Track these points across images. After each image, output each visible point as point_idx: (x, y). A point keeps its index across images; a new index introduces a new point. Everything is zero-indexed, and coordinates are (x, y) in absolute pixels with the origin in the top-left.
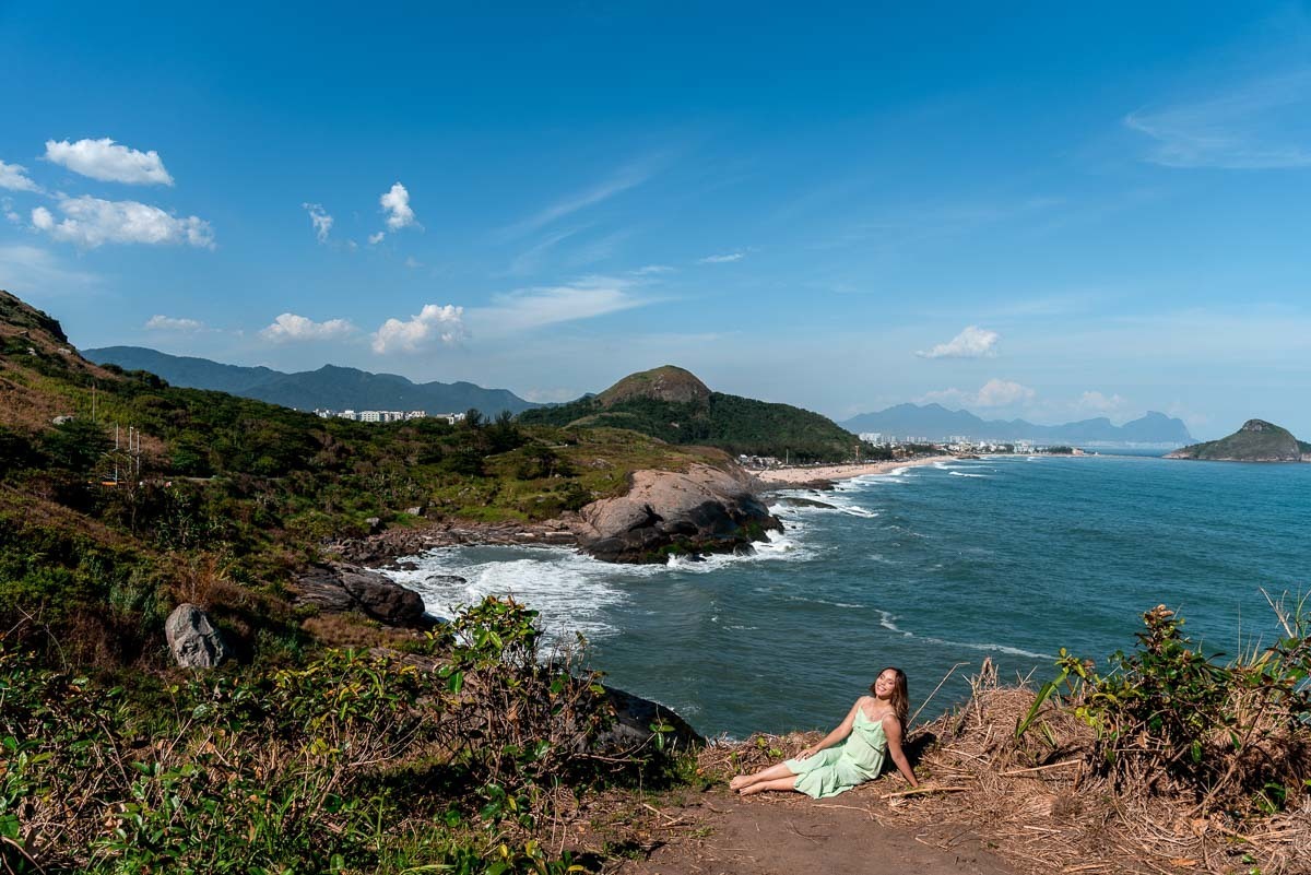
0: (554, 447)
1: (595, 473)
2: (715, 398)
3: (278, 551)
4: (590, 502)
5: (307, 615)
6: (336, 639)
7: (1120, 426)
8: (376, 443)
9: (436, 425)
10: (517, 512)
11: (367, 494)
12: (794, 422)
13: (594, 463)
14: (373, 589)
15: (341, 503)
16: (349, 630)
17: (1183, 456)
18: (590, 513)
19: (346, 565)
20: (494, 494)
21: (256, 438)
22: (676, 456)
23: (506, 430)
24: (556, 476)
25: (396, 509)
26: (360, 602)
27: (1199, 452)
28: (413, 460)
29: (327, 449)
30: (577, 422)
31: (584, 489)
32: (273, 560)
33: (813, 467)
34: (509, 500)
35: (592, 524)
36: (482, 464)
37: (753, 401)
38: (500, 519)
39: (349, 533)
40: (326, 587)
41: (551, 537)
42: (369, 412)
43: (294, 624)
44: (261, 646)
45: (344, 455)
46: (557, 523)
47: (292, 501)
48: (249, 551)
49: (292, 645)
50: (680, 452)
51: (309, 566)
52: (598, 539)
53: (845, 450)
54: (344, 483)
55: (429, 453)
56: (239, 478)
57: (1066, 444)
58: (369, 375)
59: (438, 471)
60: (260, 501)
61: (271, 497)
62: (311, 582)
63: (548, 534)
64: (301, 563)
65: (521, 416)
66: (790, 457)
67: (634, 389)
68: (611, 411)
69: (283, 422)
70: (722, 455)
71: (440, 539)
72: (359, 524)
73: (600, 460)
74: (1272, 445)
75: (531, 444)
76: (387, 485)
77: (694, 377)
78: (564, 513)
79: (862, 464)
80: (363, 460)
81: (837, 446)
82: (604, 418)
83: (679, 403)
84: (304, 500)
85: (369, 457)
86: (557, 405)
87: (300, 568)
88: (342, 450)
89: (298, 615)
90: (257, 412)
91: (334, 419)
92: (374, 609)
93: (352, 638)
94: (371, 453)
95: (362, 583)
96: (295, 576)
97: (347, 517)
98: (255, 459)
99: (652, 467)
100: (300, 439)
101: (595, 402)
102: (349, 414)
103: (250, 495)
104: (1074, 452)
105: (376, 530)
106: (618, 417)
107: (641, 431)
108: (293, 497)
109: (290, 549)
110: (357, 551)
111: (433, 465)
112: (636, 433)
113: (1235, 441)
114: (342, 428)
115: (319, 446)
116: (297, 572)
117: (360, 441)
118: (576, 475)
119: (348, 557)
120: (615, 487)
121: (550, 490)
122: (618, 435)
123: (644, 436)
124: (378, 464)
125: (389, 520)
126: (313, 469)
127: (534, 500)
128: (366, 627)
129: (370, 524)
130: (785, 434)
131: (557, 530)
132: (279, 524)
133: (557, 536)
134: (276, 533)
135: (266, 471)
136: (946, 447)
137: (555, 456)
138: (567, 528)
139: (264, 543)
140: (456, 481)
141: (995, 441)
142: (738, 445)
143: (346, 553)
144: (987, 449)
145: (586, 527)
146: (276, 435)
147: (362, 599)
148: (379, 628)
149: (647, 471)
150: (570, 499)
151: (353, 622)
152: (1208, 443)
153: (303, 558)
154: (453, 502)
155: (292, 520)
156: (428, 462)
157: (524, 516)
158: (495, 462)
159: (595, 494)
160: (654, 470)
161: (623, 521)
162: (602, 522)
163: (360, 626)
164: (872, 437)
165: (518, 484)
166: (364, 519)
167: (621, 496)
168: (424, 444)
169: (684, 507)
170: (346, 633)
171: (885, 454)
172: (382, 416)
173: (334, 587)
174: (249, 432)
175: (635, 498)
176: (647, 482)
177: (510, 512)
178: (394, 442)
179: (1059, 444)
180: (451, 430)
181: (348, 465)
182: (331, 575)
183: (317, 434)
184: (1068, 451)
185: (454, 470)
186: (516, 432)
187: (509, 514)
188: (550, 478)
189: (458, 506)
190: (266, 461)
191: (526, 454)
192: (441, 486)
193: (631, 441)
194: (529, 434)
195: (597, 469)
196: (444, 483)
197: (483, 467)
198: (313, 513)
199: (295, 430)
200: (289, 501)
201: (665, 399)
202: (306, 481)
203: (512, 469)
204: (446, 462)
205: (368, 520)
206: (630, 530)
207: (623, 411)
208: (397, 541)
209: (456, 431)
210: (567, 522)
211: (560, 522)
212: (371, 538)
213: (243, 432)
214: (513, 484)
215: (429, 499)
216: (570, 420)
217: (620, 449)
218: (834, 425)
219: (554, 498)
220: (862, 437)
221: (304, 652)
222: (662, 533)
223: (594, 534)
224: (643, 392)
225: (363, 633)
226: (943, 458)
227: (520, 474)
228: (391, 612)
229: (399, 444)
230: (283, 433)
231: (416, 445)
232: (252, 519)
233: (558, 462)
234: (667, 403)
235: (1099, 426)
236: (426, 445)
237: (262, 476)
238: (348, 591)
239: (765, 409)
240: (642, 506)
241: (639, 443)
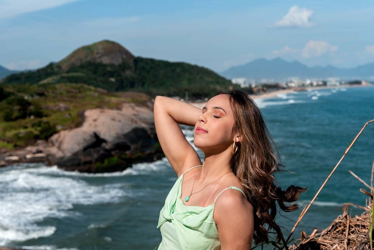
0: (30, 98)
1: (58, 114)
2: (138, 60)
4: (56, 133)
10: (5, 144)
12: (190, 74)
13: (56, 107)
18: (57, 140)
22: (114, 100)
24: (32, 117)
30: (45, 81)
31: (51, 124)
35: (58, 147)
37: (163, 61)
41: (30, 159)
46: (34, 149)
50: (116, 96)
52: (62, 158)
53: (223, 90)
57: (358, 78)
63: (28, 156)
65: (6, 79)
66: (188, 96)
67: (83, 56)
68: (68, 72)
70: (144, 97)
73: (62, 105)
75: (13, 97)
77: (123, 47)
78: (39, 141)
81: (218, 88)
82: (63, 78)
83: (114, 64)
86: (30, 71)
99: (98, 107)
101: (57, 67)
104: (364, 83)
106: (73, 77)
107: (89, 84)
112: (86, 86)
118: (46, 116)
120: (73, 122)
121: (27, 127)
122: (74, 88)
123: (91, 87)
127: (17, 134)
130: (185, 82)
131: (34, 153)
133: (35, 157)
136: (286, 85)
137: (29, 104)
138: (40, 152)
141: (316, 79)
142: (154, 90)
144: (311, 85)
145: (54, 150)
149: (94, 110)
150: (42, 132)
157: (10, 146)
159: (59, 128)
161: (79, 144)
162: (65, 146)
164: (241, 81)
165: (4, 124)
167: (77, 127)
169: (120, 132)
171: (249, 91)
175: (87, 128)
176: (95, 117)
179: (354, 79)
184: (358, 83)
186: (2, 89)
188: (27, 120)
191: (10, 104)
193: (82, 91)
194: (11, 90)
195: (60, 111)
201: (104, 63)
206: (84, 150)
207: (76, 71)
210: (41, 148)
211: (36, 148)
216: (40, 80)
217: (75, 97)
219: (31, 132)
220: (234, 81)
222: (106, 150)
223: (59, 154)
224: (89, 59)
226: (285, 91)
227: (6, 117)
233: (32, 108)
234: (105, 65)
240: (92, 133)
241: (88, 93)
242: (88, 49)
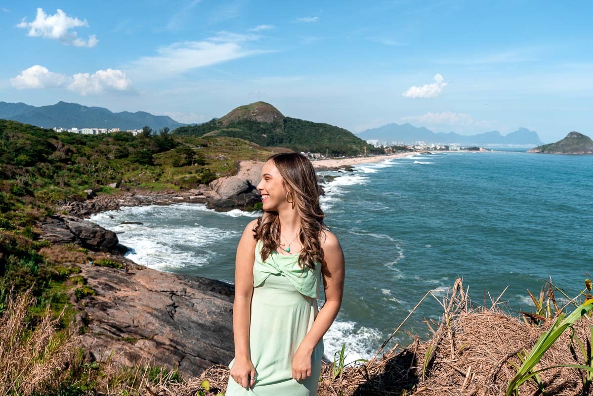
0: (195, 149)
1: (218, 163)
2: (287, 120)
3: (28, 209)
4: (215, 179)
5: (42, 246)
6: (59, 259)
7: (504, 135)
8: (89, 147)
9: (125, 136)
10: (173, 185)
11: (84, 176)
12: (331, 134)
13: (217, 157)
14: (87, 230)
15: (68, 181)
16: (68, 254)
17: (536, 151)
18: (215, 185)
19: (71, 217)
20: (160, 175)
21: (16, 144)
22: (265, 153)
23: (166, 139)
24: (196, 165)
25: (102, 184)
26: (79, 238)
27: (544, 150)
28: (111, 156)
29: (59, 150)
30: (208, 134)
31: (212, 171)
32: (25, 215)
33: (341, 159)
34: (168, 178)
35: (217, 191)
36: (153, 158)
37: (308, 122)
38: (163, 189)
39: (75, 199)
40: (58, 229)
41: (193, 199)
42: (87, 129)
43: (33, 252)
44: (11, 265)
45: (70, 154)
46: (196, 191)
47: (40, 181)
48: (10, 210)
49: (31, 264)
50: (267, 150)
51: (48, 218)
52: (220, 200)
53: (359, 149)
54: (70, 170)
55: (121, 152)
56: (6, 167)
57: (477, 145)
58: (85, 107)
59: (126, 162)
60: (19, 181)
61: (27, 178)
62: (49, 227)
63: (191, 197)
64: (42, 216)
65: (175, 131)
66: (328, 153)
67: (240, 114)
68: (228, 127)
69: (32, 134)
71: (129, 201)
72: (80, 193)
73: (221, 155)
74: (581, 145)
75: (181, 147)
76: (97, 171)
77: (275, 108)
78: (201, 185)
79: (368, 156)
80: (81, 156)
81: (354, 147)
82: (223, 132)
83: (266, 123)
84: (46, 180)
85: (85, 154)
86: (196, 125)
87: (42, 219)
88: (68, 151)
89: (36, 246)
90: (16, 128)
91: (65, 133)
92: (88, 242)
93: (69, 259)
94: (86, 152)
95: (80, 227)
96: (39, 224)
97: (73, 190)
98: (16, 156)
99: (251, 159)
100: (43, 144)
101: (219, 123)
102: (75, 130)
103: (13, 177)
104: (481, 149)
105: (90, 197)
106: (232, 131)
107: (245, 139)
108: (40, 178)
109: (36, 208)
110: (79, 209)
111: (123, 159)
112: (242, 140)
113: (562, 143)
114: (68, 138)
115: (54, 149)
116: (40, 222)
117: (80, 146)
118: (207, 164)
119: (74, 212)
120: (230, 170)
121: (192, 172)
122: (232, 141)
123: (246, 141)
124: (90, 158)
125: (98, 191)
126: (51, 162)
127: (183, 178)
128: (78, 252)
129: (87, 193)
130: (326, 141)
131: (196, 195)
132: (31, 194)
133: (197, 198)
134: (27, 199)
135: (23, 163)
136: (413, 147)
137: (195, 153)
138: (202, 194)
139: (20, 205)
140: (137, 169)
141: (439, 144)
142: (299, 147)
143: (73, 210)
144: (435, 148)
145: (213, 193)
146: (28, 142)
147: (81, 236)
148: (86, 253)
149: (247, 162)
150: (203, 177)
151: (70, 249)
152: (549, 145)
153: (44, 213)
154: (135, 180)
155: (40, 192)
156: (120, 157)
157: (177, 188)
158: (160, 157)
159: (218, 174)
160: (252, 161)
161: (234, 190)
162: (222, 190)
163: (74, 252)
164: (374, 142)
165: (173, 169)
166: (83, 190)
167: (233, 175)
168: (118, 147)
170: (66, 256)
171: (380, 151)
172: (94, 131)
173: (63, 230)
174: (11, 140)
175: (241, 177)
176: (248, 167)
177: (169, 185)
178: (100, 146)
179: (473, 145)
180: (134, 138)
181: (73, 160)
182: (61, 223)
183: (53, 141)
184: (477, 149)
185: (136, 161)
186: (172, 140)
187: (168, 187)
188: (192, 166)
189: (138, 182)
190: (22, 157)
191: (178, 152)
192: (128, 171)
193: (238, 144)
194: (180, 141)
195: (219, 161)
196: (130, 169)
197: (153, 160)
198: (52, 187)
199: (39, 139)
200: (37, 181)
201: (259, 121)
202: (48, 169)
203: (171, 161)
204: (131, 157)
205: (86, 191)
206: (238, 195)
207: (234, 128)
208: (102, 203)
209: (137, 139)
210: (202, 191)
211: (198, 191)
212: (88, 201)
213: (8, 140)
214: (170, 169)
215: (121, 179)
216: (204, 133)
217: (232, 149)
218: (353, 135)
219: (194, 177)
220: (368, 142)
221: (38, 268)
222: (256, 196)
223: (217, 197)
224: (246, 117)
225: (76, 256)
226: (412, 153)
227: (175, 163)
228: (98, 243)
229: (103, 147)
230: (32, 141)
231: (114, 148)
232: (11, 191)
233: (196, 156)
234: (259, 123)
235: (493, 136)
236: (119, 148)
237: (20, 166)
238: (71, 232)
239: (315, 126)
240: (245, 181)
241: (243, 146)
242: (245, 108)
